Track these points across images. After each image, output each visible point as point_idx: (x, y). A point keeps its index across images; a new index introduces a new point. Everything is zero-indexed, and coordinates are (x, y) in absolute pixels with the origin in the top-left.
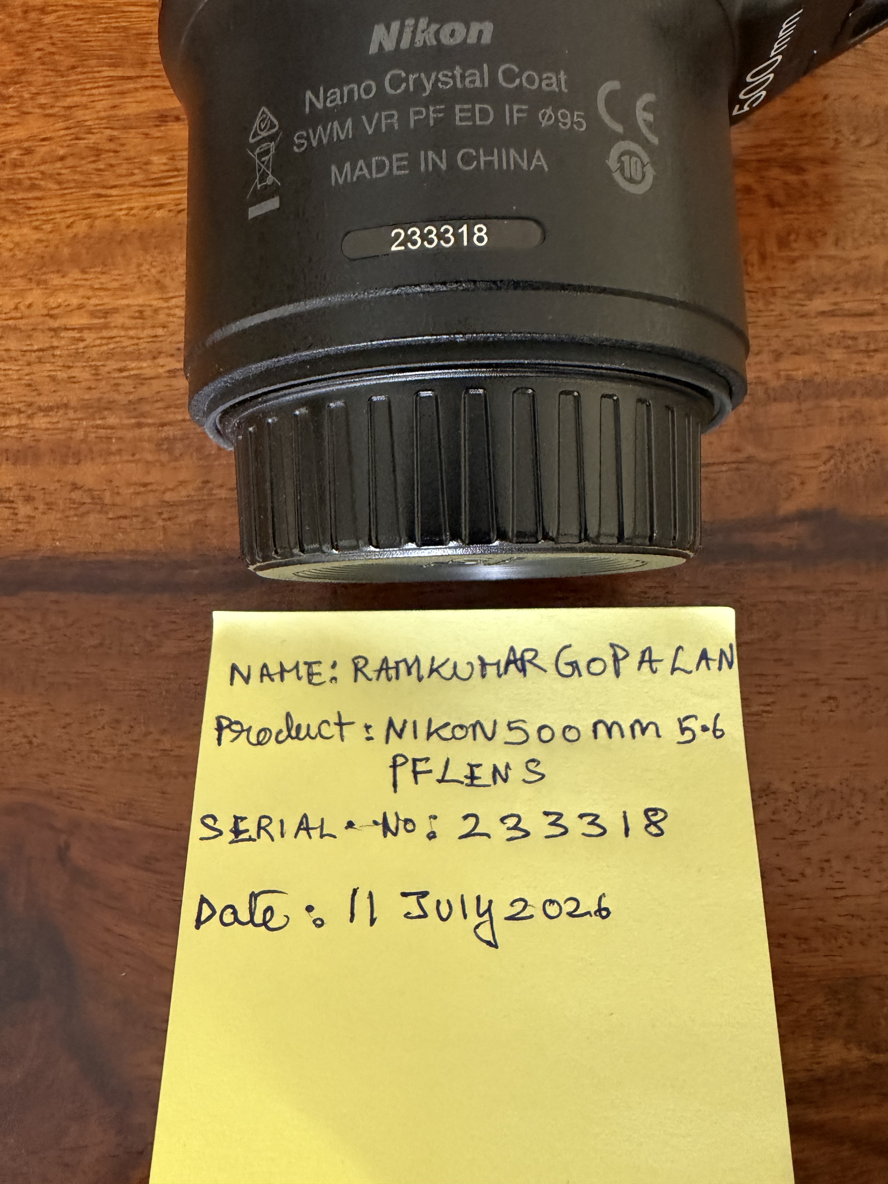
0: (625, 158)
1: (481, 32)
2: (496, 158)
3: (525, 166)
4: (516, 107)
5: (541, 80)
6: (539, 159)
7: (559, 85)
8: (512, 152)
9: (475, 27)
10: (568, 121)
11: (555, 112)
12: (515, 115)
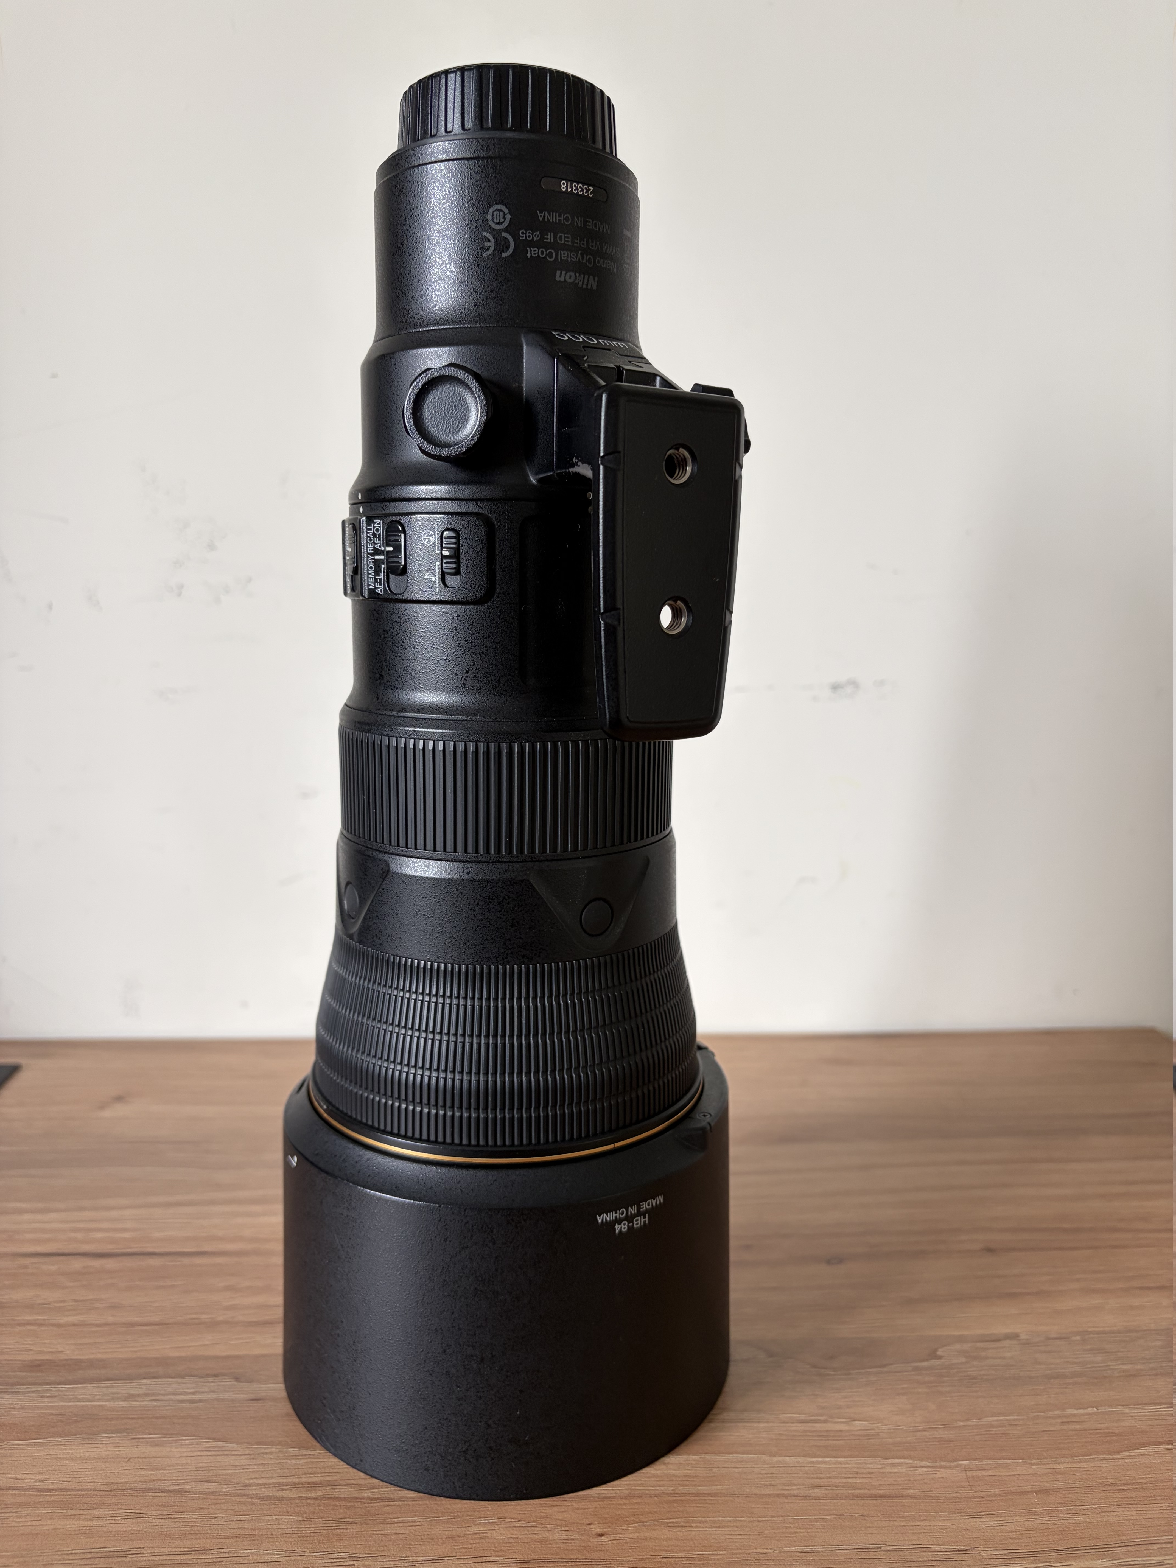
0: (502, 220)
1: (560, 276)
2: (557, 218)
3: (546, 213)
4: (549, 241)
5: (538, 253)
6: (541, 216)
7: (531, 251)
8: (551, 221)
9: (562, 279)
10: (527, 235)
11: (533, 238)
12: (549, 237)
